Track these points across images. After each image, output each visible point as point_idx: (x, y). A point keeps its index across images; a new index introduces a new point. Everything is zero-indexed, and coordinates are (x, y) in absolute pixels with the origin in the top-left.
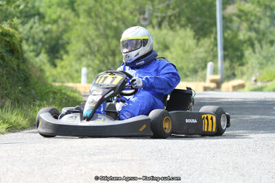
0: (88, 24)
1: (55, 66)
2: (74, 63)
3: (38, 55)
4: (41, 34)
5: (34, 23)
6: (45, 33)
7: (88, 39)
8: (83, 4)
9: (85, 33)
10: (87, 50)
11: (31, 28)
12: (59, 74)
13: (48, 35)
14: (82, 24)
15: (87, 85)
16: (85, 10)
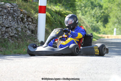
0: (118, 10)
1: (105, 27)
2: (112, 26)
3: (98, 22)
4: (100, 14)
5: (97, 9)
6: (101, 13)
7: (118, 16)
8: (116, 2)
9: (116, 14)
10: (117, 21)
11: (96, 11)
12: (107, 31)
13: (102, 14)
14: (116, 10)
15: (116, 36)
16: (117, 4)
